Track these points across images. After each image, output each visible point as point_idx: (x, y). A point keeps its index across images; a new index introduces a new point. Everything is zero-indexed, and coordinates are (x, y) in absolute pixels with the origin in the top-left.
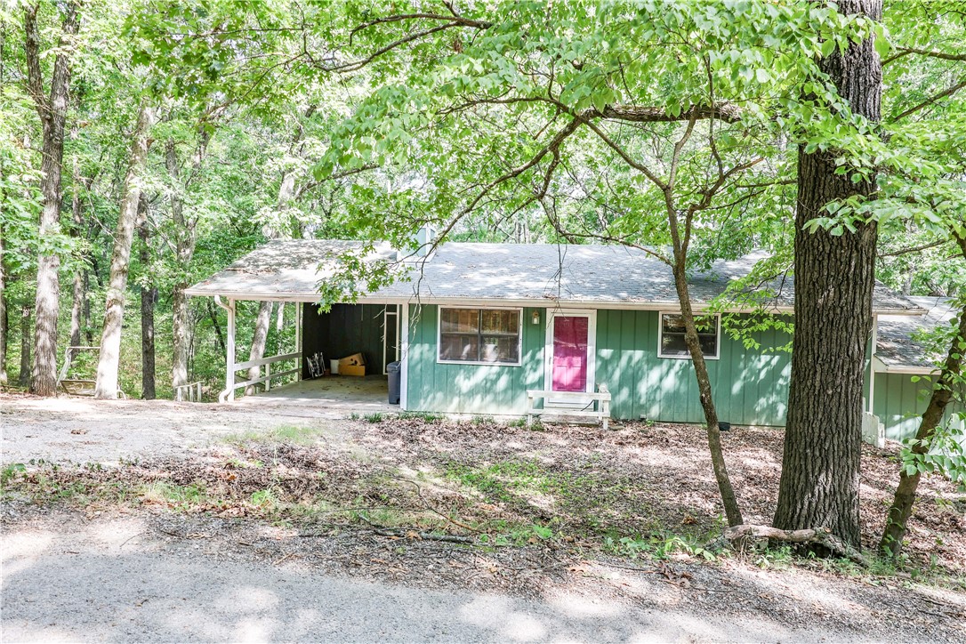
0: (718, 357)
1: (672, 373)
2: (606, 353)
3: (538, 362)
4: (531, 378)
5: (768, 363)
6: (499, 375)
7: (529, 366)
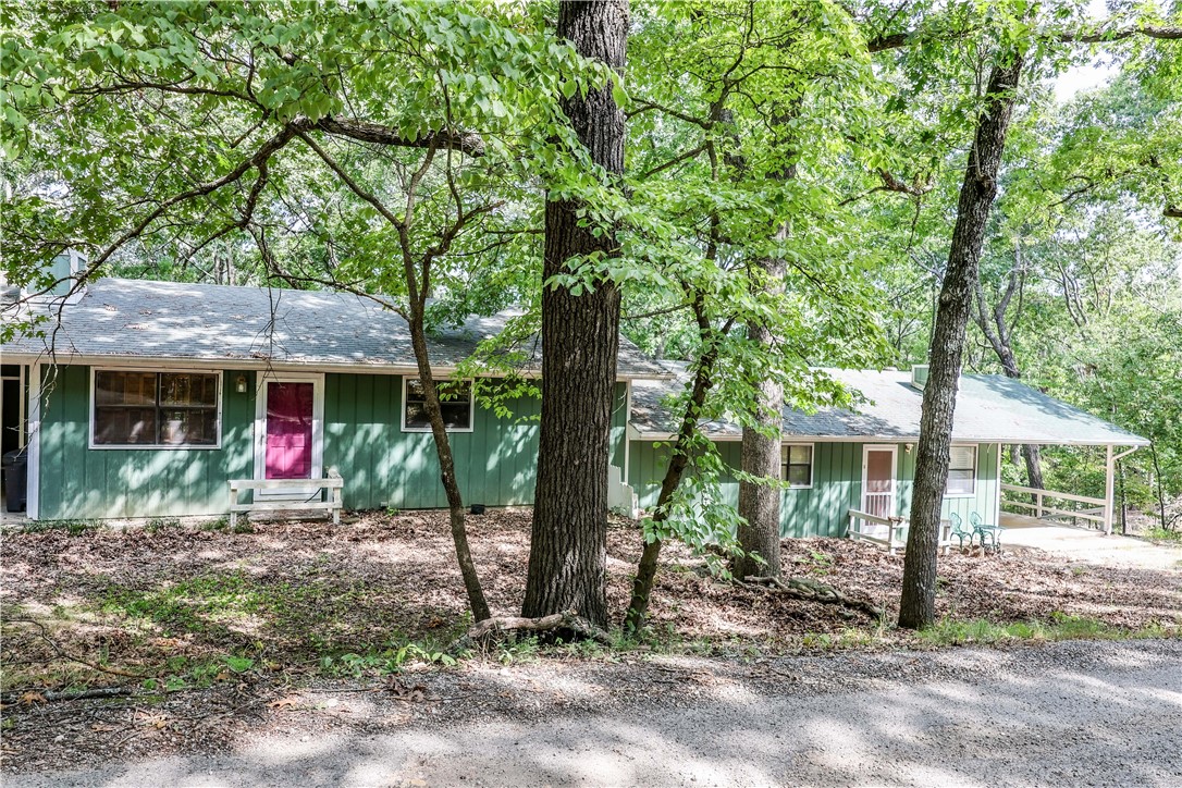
0: (471, 430)
1: (419, 449)
2: (337, 428)
3: (245, 442)
4: (236, 463)
5: (525, 435)
6: (188, 463)
7: (232, 449)
